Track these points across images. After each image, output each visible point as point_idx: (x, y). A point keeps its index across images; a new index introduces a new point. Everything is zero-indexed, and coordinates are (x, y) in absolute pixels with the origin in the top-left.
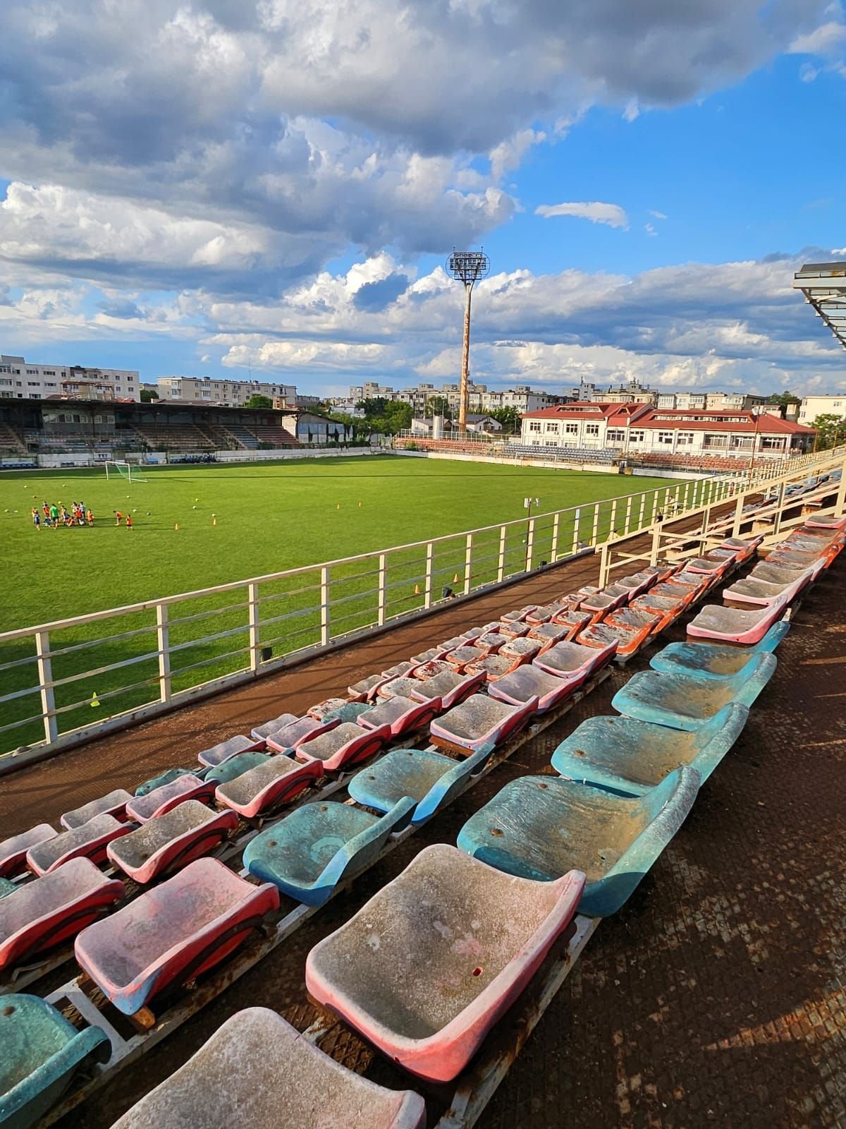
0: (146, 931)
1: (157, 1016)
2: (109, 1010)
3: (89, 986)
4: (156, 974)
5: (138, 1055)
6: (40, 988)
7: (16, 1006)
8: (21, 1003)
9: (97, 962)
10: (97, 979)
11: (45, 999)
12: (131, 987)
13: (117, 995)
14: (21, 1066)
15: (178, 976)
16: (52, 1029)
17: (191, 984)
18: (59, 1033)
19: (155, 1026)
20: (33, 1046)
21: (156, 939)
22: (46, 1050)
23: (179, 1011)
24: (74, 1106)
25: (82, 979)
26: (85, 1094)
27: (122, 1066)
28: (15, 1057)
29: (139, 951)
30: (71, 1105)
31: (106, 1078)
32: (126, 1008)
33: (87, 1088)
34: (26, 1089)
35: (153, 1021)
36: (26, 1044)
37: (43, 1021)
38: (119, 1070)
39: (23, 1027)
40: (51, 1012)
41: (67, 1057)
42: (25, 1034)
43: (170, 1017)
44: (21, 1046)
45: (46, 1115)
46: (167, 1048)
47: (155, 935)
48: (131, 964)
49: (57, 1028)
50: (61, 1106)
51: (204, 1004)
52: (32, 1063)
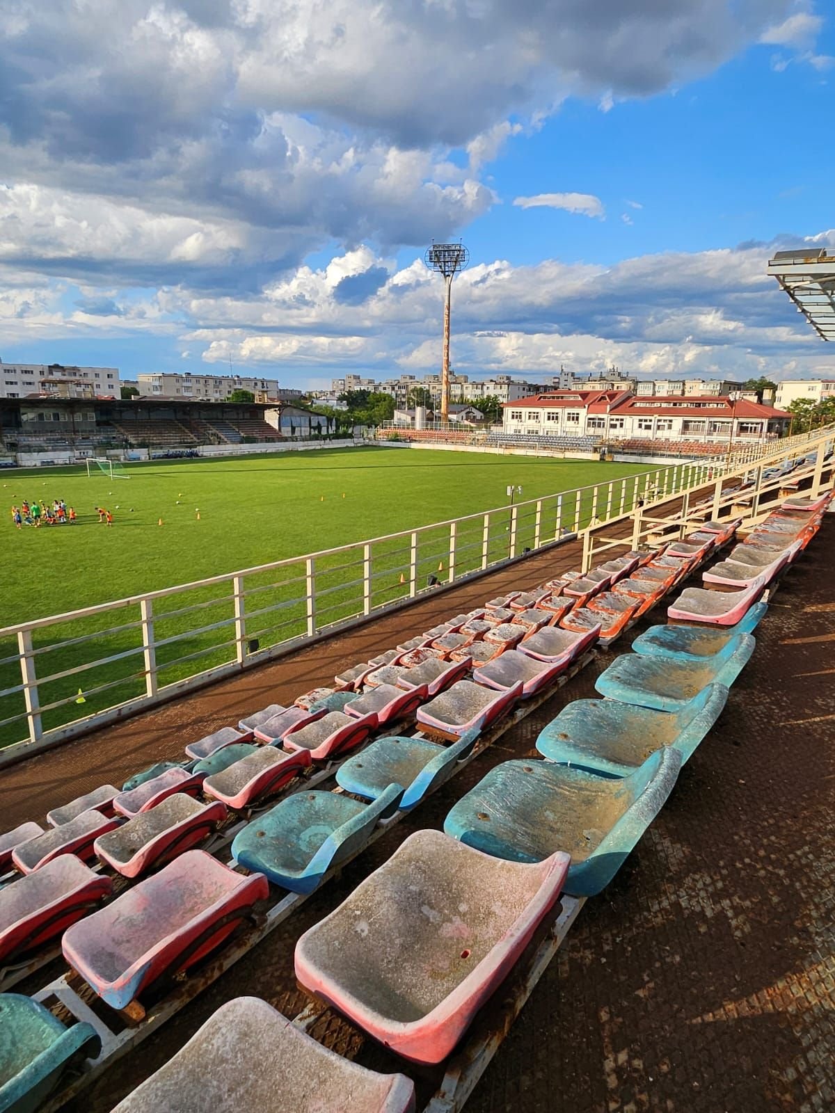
0: (135, 926)
1: (147, 1010)
2: (98, 1005)
3: (77, 982)
4: (145, 968)
5: (129, 1049)
6: (26, 987)
7: (3, 1005)
8: (8, 1002)
9: (85, 957)
10: (85, 975)
11: (32, 997)
12: (120, 981)
13: (105, 991)
14: (8, 1066)
15: (166, 970)
16: (40, 1027)
17: (181, 976)
18: (47, 1030)
19: (146, 1019)
20: (20, 1045)
21: (145, 932)
22: (34, 1048)
23: (169, 1004)
24: (64, 1102)
25: (70, 976)
26: (76, 1089)
27: (112, 1061)
29: (127, 945)
30: (61, 1101)
31: (96, 1074)
32: (116, 1003)
33: (77, 1084)
35: (143, 1015)
36: (14, 1043)
37: (30, 1020)
38: (108, 1065)
39: (10, 1027)
40: (39, 1010)
41: (55, 1054)
42: (13, 1033)
43: (161, 1009)
44: (8, 1046)
46: (157, 1040)
47: (144, 928)
48: (120, 958)
49: (45, 1025)
50: (52, 1103)
51: (195, 995)
52: (20, 1061)
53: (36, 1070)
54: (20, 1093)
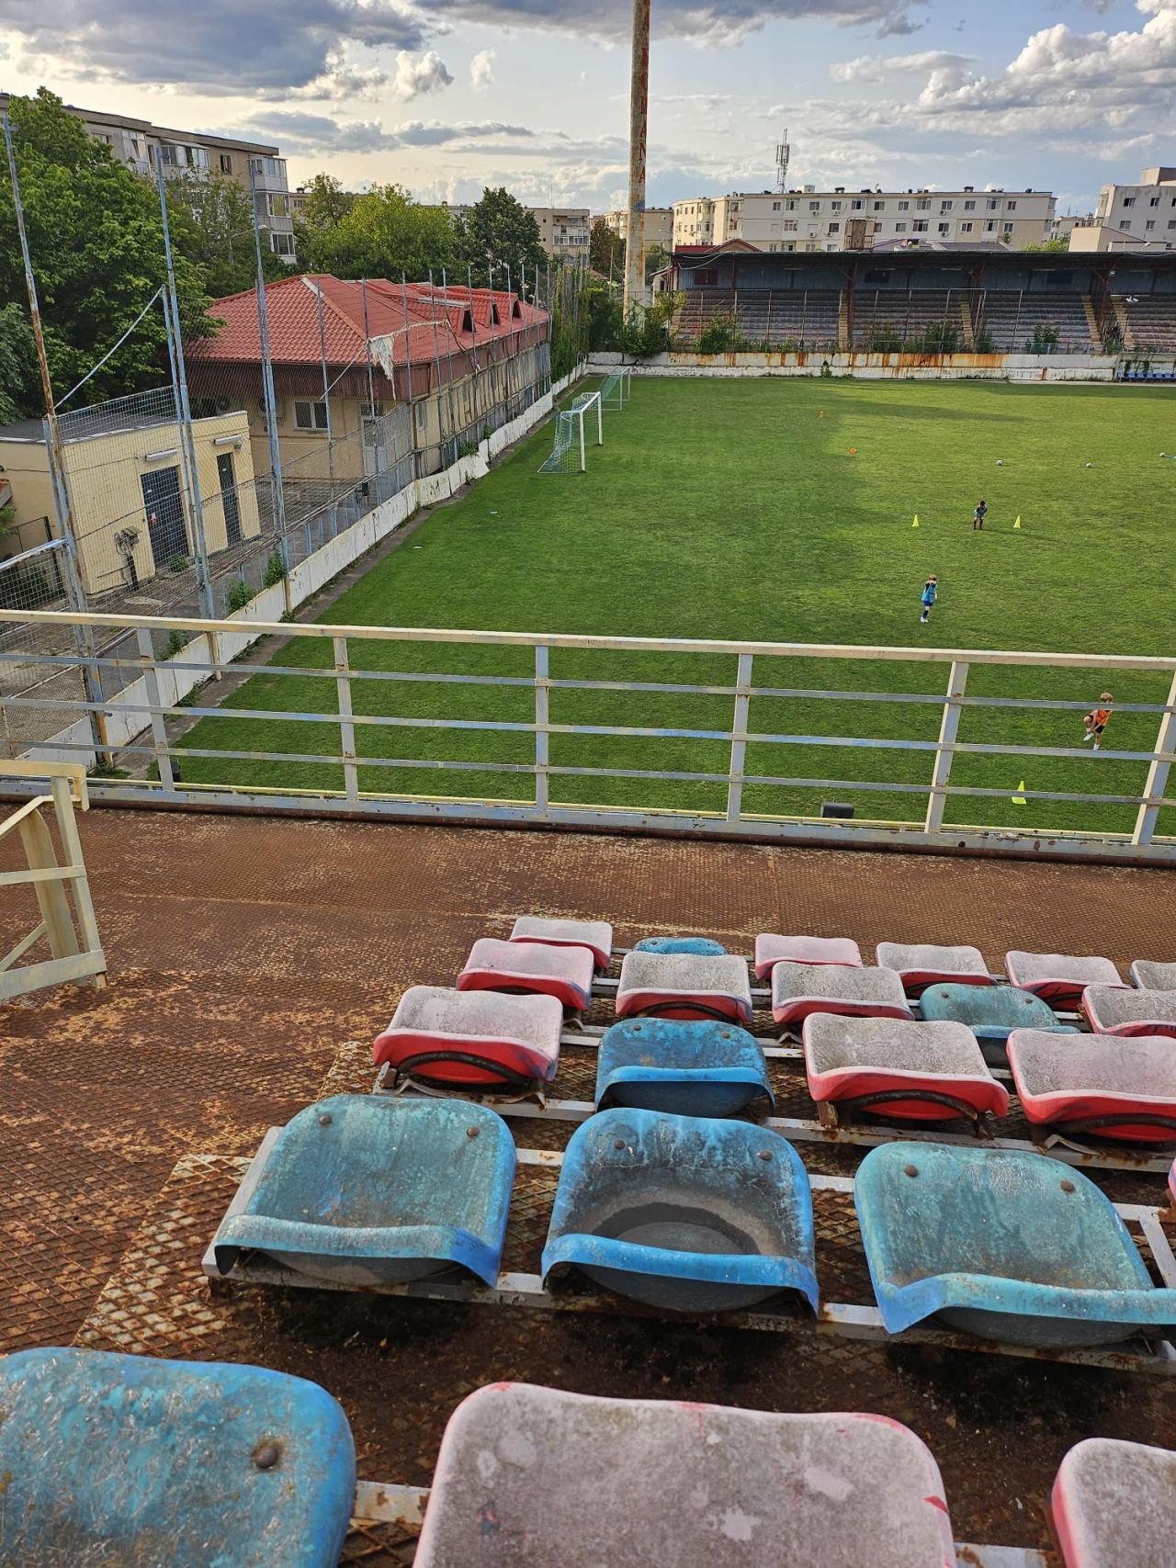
7: (1078, 1188)
8: (1086, 1189)
11: (1115, 1205)
14: (1068, 1265)
16: (1117, 1251)
18: (1126, 1262)
20: (1087, 1251)
24: (1119, 1367)
25: (1167, 1216)
26: (1139, 1365)
28: (1063, 1248)
30: (1118, 1362)
33: (1145, 1360)
34: (1098, 1304)
36: (1081, 1244)
39: (1081, 1221)
40: (1121, 1229)
42: (1082, 1231)
44: (1073, 1240)
45: (1087, 1348)
49: (1125, 1254)
52: (1082, 1271)
53: (1126, 1304)
54: (1101, 1316)
